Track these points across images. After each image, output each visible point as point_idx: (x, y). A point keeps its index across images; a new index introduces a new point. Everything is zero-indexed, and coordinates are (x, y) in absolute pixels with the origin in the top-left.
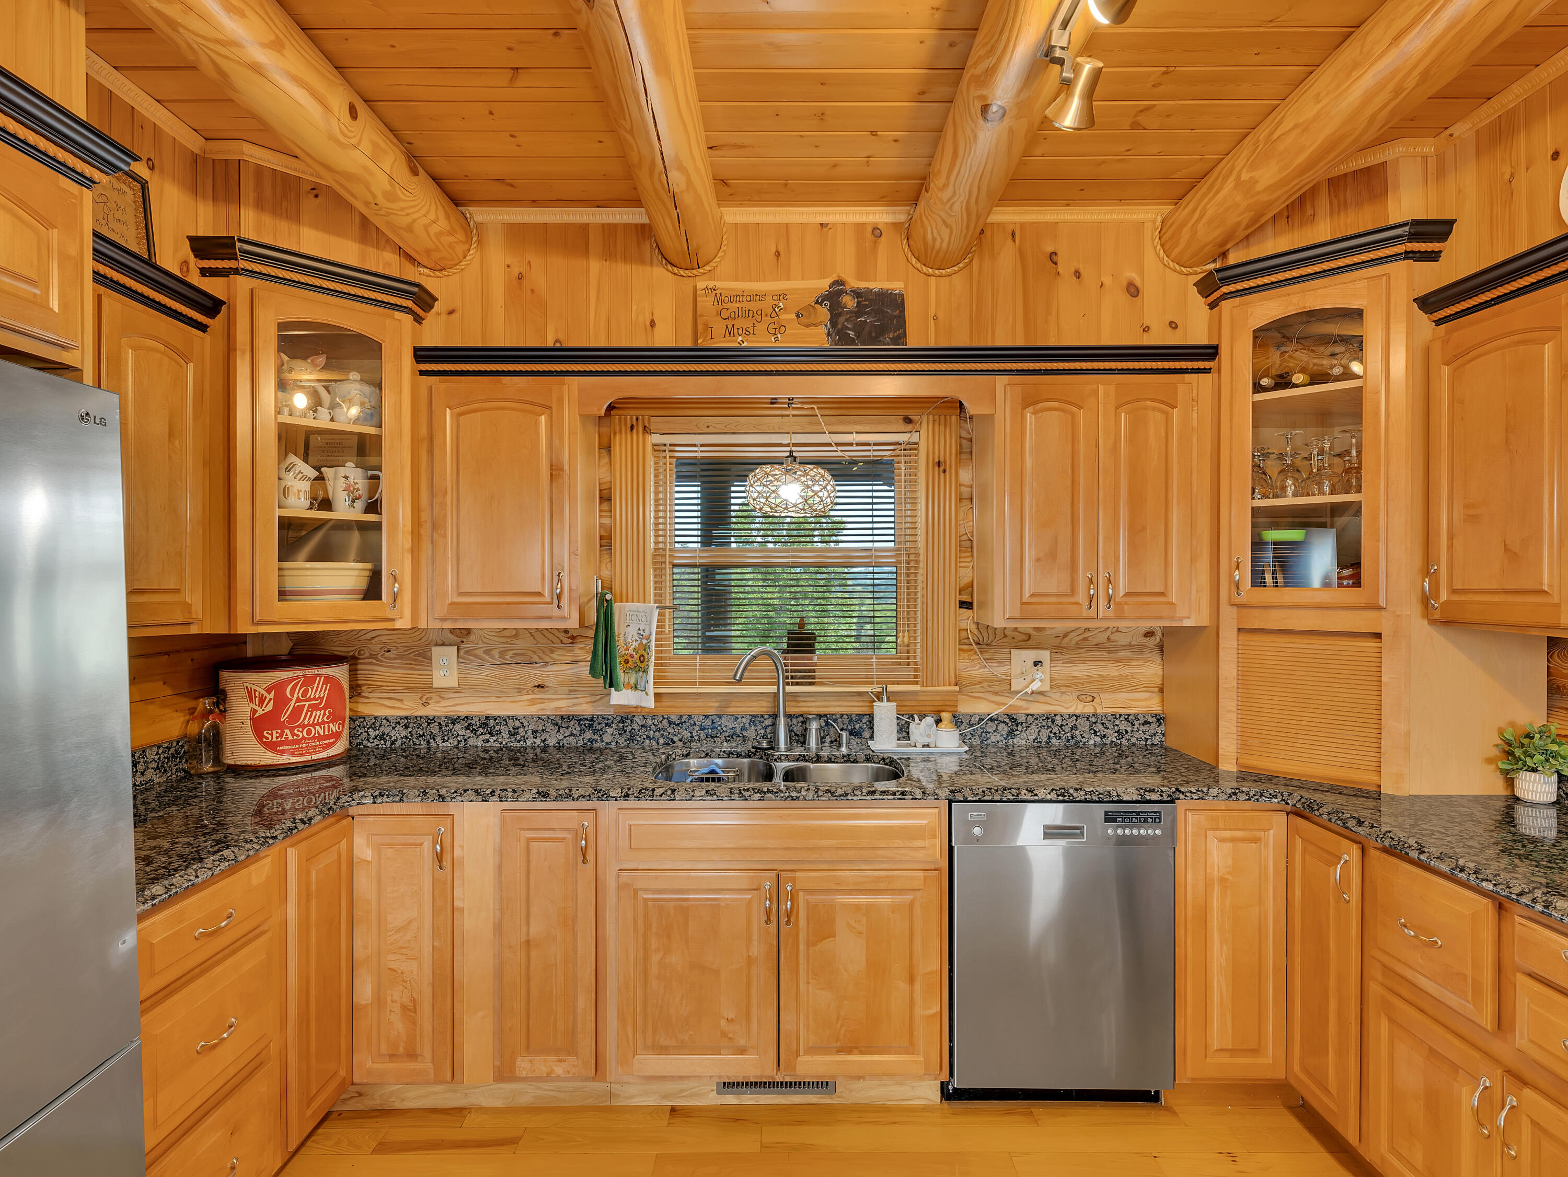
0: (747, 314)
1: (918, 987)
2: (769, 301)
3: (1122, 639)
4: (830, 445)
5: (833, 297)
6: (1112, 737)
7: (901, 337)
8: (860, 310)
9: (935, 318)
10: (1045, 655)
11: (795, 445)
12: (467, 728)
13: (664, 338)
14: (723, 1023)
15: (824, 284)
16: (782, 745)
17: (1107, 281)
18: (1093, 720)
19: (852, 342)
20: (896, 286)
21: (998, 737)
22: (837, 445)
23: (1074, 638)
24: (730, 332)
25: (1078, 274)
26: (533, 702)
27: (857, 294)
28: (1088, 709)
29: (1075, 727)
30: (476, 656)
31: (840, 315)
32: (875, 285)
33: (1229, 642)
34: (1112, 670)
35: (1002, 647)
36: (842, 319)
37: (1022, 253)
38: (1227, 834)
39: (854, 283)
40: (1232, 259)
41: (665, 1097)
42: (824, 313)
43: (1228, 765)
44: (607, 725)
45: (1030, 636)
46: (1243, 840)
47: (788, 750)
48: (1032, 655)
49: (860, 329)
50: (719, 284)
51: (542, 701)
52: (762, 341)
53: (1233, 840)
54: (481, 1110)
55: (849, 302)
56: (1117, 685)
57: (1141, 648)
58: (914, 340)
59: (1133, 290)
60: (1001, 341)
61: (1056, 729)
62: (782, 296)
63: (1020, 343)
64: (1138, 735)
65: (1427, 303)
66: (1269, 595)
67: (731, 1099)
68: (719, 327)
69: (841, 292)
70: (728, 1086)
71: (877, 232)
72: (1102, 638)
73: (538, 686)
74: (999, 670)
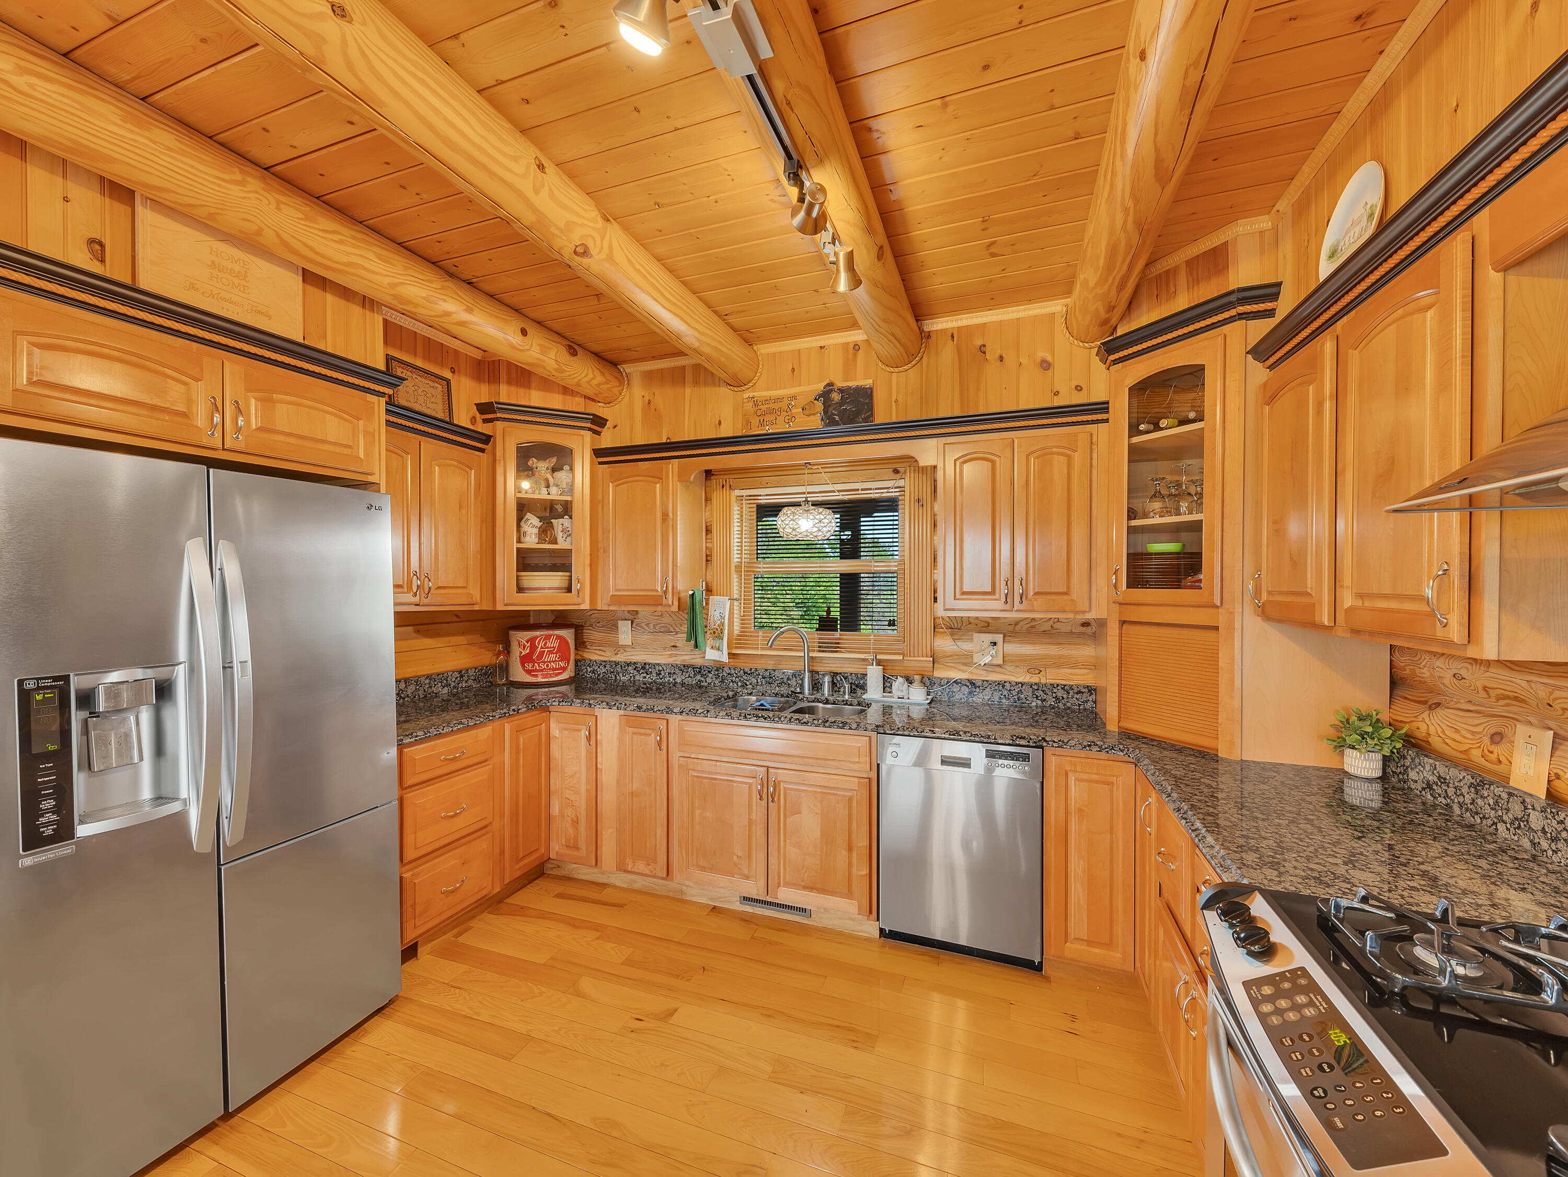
0: (771, 411)
1: (854, 855)
2: (786, 402)
3: (1065, 628)
4: (834, 491)
5: (825, 395)
6: (1051, 702)
7: (870, 416)
8: (843, 402)
9: (896, 401)
10: (999, 638)
11: (809, 493)
12: (635, 669)
13: (726, 431)
14: (735, 858)
15: (820, 387)
16: (806, 691)
17: (1024, 360)
18: (1036, 688)
19: (837, 424)
20: (868, 383)
21: (961, 696)
22: (839, 491)
23: (1025, 626)
24: (762, 424)
25: (1001, 359)
26: (671, 656)
27: (841, 390)
28: (1035, 679)
29: (1020, 692)
30: (641, 627)
31: (830, 406)
32: (852, 384)
33: (1113, 630)
34: (1053, 650)
35: (970, 630)
36: (831, 409)
37: (959, 350)
38: (1085, 776)
39: (840, 384)
40: (1120, 332)
41: (711, 899)
42: (819, 406)
43: (1112, 727)
44: (709, 672)
45: (989, 623)
46: (1097, 782)
47: (810, 694)
48: (988, 638)
49: (842, 414)
50: (756, 394)
51: (676, 655)
52: (781, 427)
53: (1089, 781)
54: (615, 887)
55: (836, 397)
56: (1059, 663)
57: (1081, 635)
58: (880, 417)
59: (1046, 365)
60: (944, 412)
61: (1005, 693)
62: (794, 397)
63: (957, 413)
64: (1073, 701)
65: (1260, 352)
66: (1141, 594)
67: (748, 908)
68: (755, 421)
69: (831, 391)
70: (746, 899)
71: (856, 347)
72: (1046, 626)
73: (673, 646)
74: (965, 646)
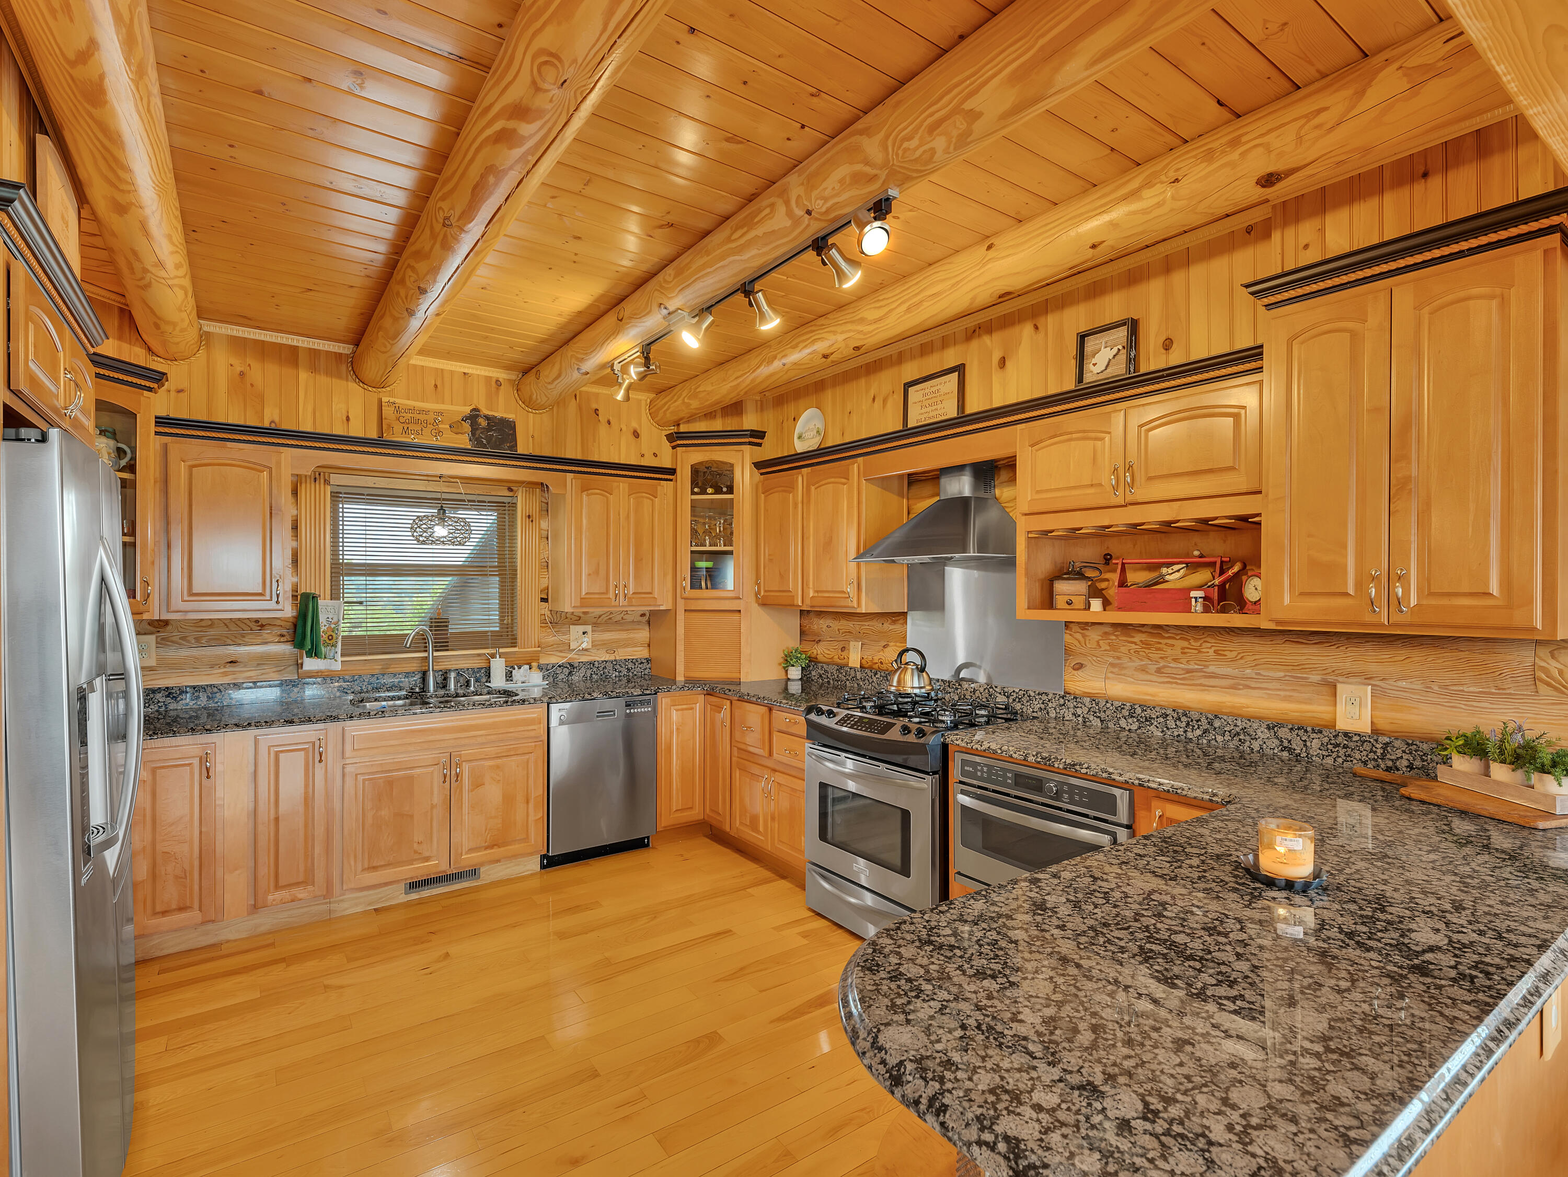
0: (417, 422)
1: (531, 805)
2: (432, 416)
3: (629, 618)
4: (464, 501)
5: (473, 417)
6: (625, 672)
7: (514, 446)
8: (489, 428)
9: (533, 437)
10: (589, 628)
12: (168, 696)
13: (356, 430)
14: (415, 845)
15: (467, 410)
16: (431, 689)
17: (624, 429)
18: (615, 663)
19: (485, 446)
20: (510, 416)
21: (563, 676)
22: (469, 501)
23: (604, 618)
24: (406, 431)
25: (609, 422)
26: (225, 674)
27: (487, 418)
28: (612, 658)
29: (605, 668)
31: (477, 429)
32: (498, 415)
33: (681, 616)
34: (623, 635)
35: (564, 624)
36: (478, 432)
37: (580, 407)
38: (680, 707)
39: (485, 411)
40: (683, 428)
41: (370, 904)
42: (467, 426)
43: (680, 678)
45: (580, 617)
46: (686, 709)
47: (435, 691)
48: (581, 629)
49: (489, 439)
50: (397, 401)
51: (234, 673)
52: (426, 439)
53: (682, 710)
54: (228, 941)
55: (483, 423)
56: (626, 644)
57: (639, 622)
59: (636, 435)
60: (569, 455)
61: (595, 669)
62: (440, 413)
63: (579, 457)
64: (637, 670)
65: (758, 465)
66: (697, 593)
67: (414, 896)
68: (398, 428)
69: (478, 416)
70: (414, 886)
71: (498, 383)
72: (619, 618)
73: (231, 662)
74: (564, 638)
